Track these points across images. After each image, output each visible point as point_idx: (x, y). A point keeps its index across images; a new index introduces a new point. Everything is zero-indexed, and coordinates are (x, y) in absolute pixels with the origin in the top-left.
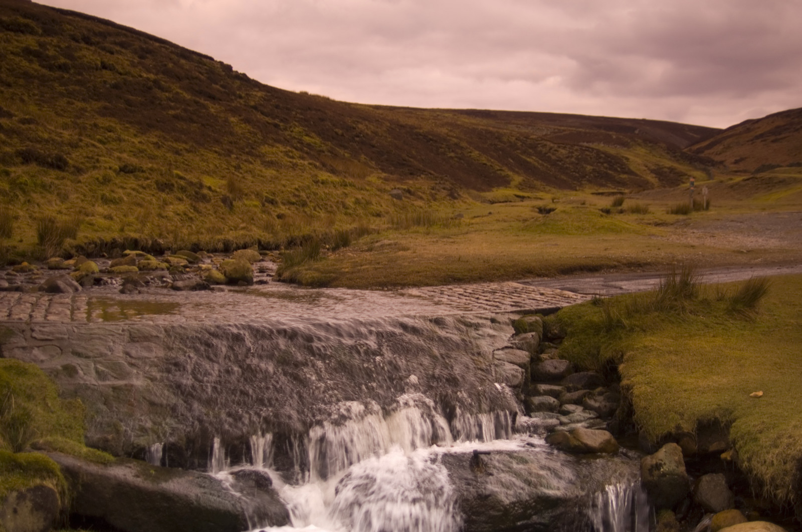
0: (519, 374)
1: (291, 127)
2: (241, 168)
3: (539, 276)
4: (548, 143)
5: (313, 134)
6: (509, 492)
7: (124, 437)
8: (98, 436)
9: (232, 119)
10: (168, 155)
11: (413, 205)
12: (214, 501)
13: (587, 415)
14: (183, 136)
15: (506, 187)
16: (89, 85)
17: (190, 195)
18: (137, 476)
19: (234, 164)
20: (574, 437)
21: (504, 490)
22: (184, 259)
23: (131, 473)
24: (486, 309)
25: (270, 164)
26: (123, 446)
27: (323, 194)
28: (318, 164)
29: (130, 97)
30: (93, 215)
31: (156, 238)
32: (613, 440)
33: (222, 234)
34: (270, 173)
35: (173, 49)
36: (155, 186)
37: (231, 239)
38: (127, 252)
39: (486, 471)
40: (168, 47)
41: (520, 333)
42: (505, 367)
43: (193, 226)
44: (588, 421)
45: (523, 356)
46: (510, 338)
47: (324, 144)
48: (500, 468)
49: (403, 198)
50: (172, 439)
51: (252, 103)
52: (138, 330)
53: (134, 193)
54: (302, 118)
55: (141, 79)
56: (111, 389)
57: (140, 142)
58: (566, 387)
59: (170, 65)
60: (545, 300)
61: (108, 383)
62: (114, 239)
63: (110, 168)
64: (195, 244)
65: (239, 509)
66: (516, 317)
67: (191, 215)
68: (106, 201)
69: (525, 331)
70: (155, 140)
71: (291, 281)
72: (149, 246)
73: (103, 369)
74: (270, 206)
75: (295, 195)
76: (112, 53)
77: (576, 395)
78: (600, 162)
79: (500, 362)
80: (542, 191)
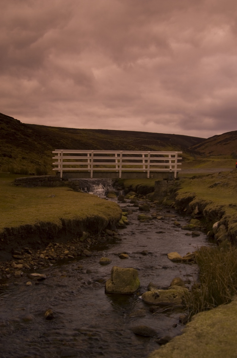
4: (131, 146)
45: (113, 183)
66: (112, 179)
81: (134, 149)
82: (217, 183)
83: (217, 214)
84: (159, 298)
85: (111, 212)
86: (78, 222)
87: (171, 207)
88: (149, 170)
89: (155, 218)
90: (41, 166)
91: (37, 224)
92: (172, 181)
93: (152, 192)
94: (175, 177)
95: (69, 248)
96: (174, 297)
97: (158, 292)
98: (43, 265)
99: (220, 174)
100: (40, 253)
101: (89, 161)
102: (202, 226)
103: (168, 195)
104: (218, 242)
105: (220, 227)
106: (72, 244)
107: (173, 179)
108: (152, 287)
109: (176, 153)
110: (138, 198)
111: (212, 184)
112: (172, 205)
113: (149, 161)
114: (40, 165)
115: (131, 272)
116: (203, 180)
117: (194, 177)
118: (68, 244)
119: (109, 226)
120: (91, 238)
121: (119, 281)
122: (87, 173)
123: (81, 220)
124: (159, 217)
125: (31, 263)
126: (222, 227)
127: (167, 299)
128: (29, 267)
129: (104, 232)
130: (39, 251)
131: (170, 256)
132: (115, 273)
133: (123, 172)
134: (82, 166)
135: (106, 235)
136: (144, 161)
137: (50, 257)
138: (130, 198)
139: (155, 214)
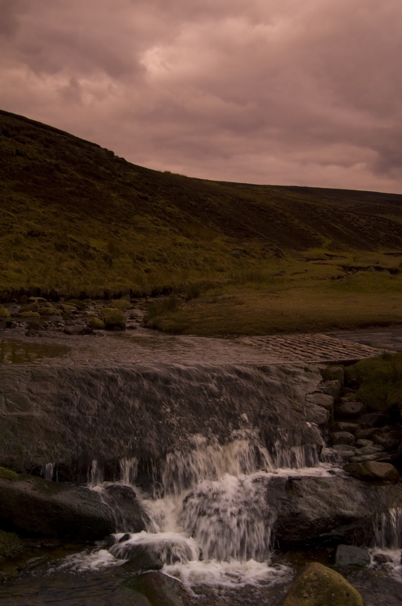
0: (325, 415)
1: (157, 200)
2: (119, 233)
3: (342, 329)
4: (352, 214)
5: (173, 205)
6: (314, 511)
7: (26, 457)
8: (7, 456)
9: (113, 195)
10: (64, 222)
11: (248, 262)
12: (91, 509)
13: (376, 449)
14: (76, 208)
15: (319, 248)
16: (6, 168)
17: (80, 254)
18: (35, 490)
19: (113, 229)
20: (366, 468)
21: (311, 509)
22: (74, 306)
23: (30, 487)
24: (300, 359)
25: (140, 230)
26: (25, 464)
27: (180, 254)
28: (176, 230)
29: (37, 177)
30: (7, 269)
31: (54, 287)
32: (395, 471)
33: (103, 285)
34: (140, 236)
35: (70, 138)
36: (54, 247)
37: (110, 288)
38: (32, 298)
39: (297, 493)
40: (66, 137)
41: (327, 380)
42: (315, 409)
43: (81, 277)
44: (376, 454)
45: (329, 399)
46: (319, 384)
47: (181, 213)
48: (308, 491)
49: (241, 257)
50: (61, 460)
51: (128, 181)
52: (38, 371)
53: (38, 252)
54: (165, 193)
55: (45, 163)
56: (17, 419)
57: (43, 212)
58: (360, 425)
59: (68, 153)
60: (347, 353)
61: (15, 413)
62: (22, 288)
63: (21, 233)
64: (83, 292)
65: (110, 517)
66: (324, 367)
67: (80, 270)
68: (17, 258)
69: (331, 379)
70: (55, 210)
71: (155, 327)
72: (48, 293)
73: (12, 403)
74: (140, 262)
75: (159, 255)
76: (24, 143)
77: (368, 432)
78: (391, 230)
79: (311, 404)
80: (346, 251)
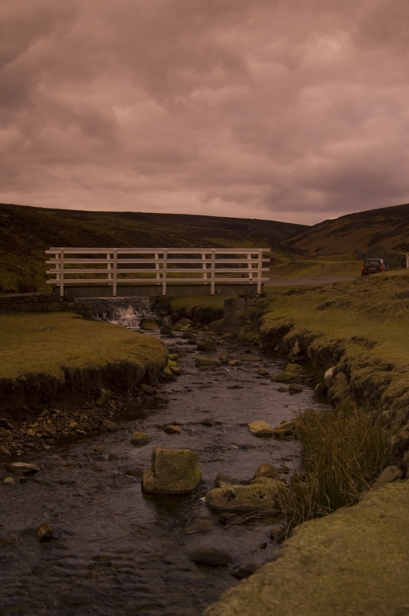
45: (152, 303)
69: (152, 300)
81: (187, 245)
82: (330, 301)
83: (332, 355)
84: (235, 499)
85: (149, 354)
86: (91, 373)
87: (253, 343)
88: (213, 280)
89: (226, 363)
90: (26, 276)
91: (21, 377)
92: (254, 299)
93: (219, 319)
94: (259, 293)
95: (77, 418)
96: (261, 497)
97: (233, 490)
98: (33, 449)
99: (336, 287)
100: (28, 428)
101: (109, 267)
102: (306, 376)
103: (248, 324)
104: (334, 402)
105: (337, 376)
106: (82, 410)
107: (255, 296)
108: (223, 481)
109: (259, 251)
110: (194, 329)
111: (322, 304)
112: (255, 341)
113: (213, 266)
114: (24, 274)
115: (185, 457)
116: (306, 296)
117: (291, 292)
118: (76, 410)
119: (147, 379)
120: (116, 399)
121: (166, 472)
122: (107, 287)
123: (98, 368)
124: (232, 362)
125: (11, 445)
126: (340, 375)
127: (249, 500)
128: (8, 452)
129: (138, 389)
130: (26, 424)
131: (252, 427)
132: (159, 458)
133: (169, 286)
134: (97, 276)
135: (141, 394)
136: (204, 266)
137: (45, 434)
138: (181, 330)
139: (226, 357)
